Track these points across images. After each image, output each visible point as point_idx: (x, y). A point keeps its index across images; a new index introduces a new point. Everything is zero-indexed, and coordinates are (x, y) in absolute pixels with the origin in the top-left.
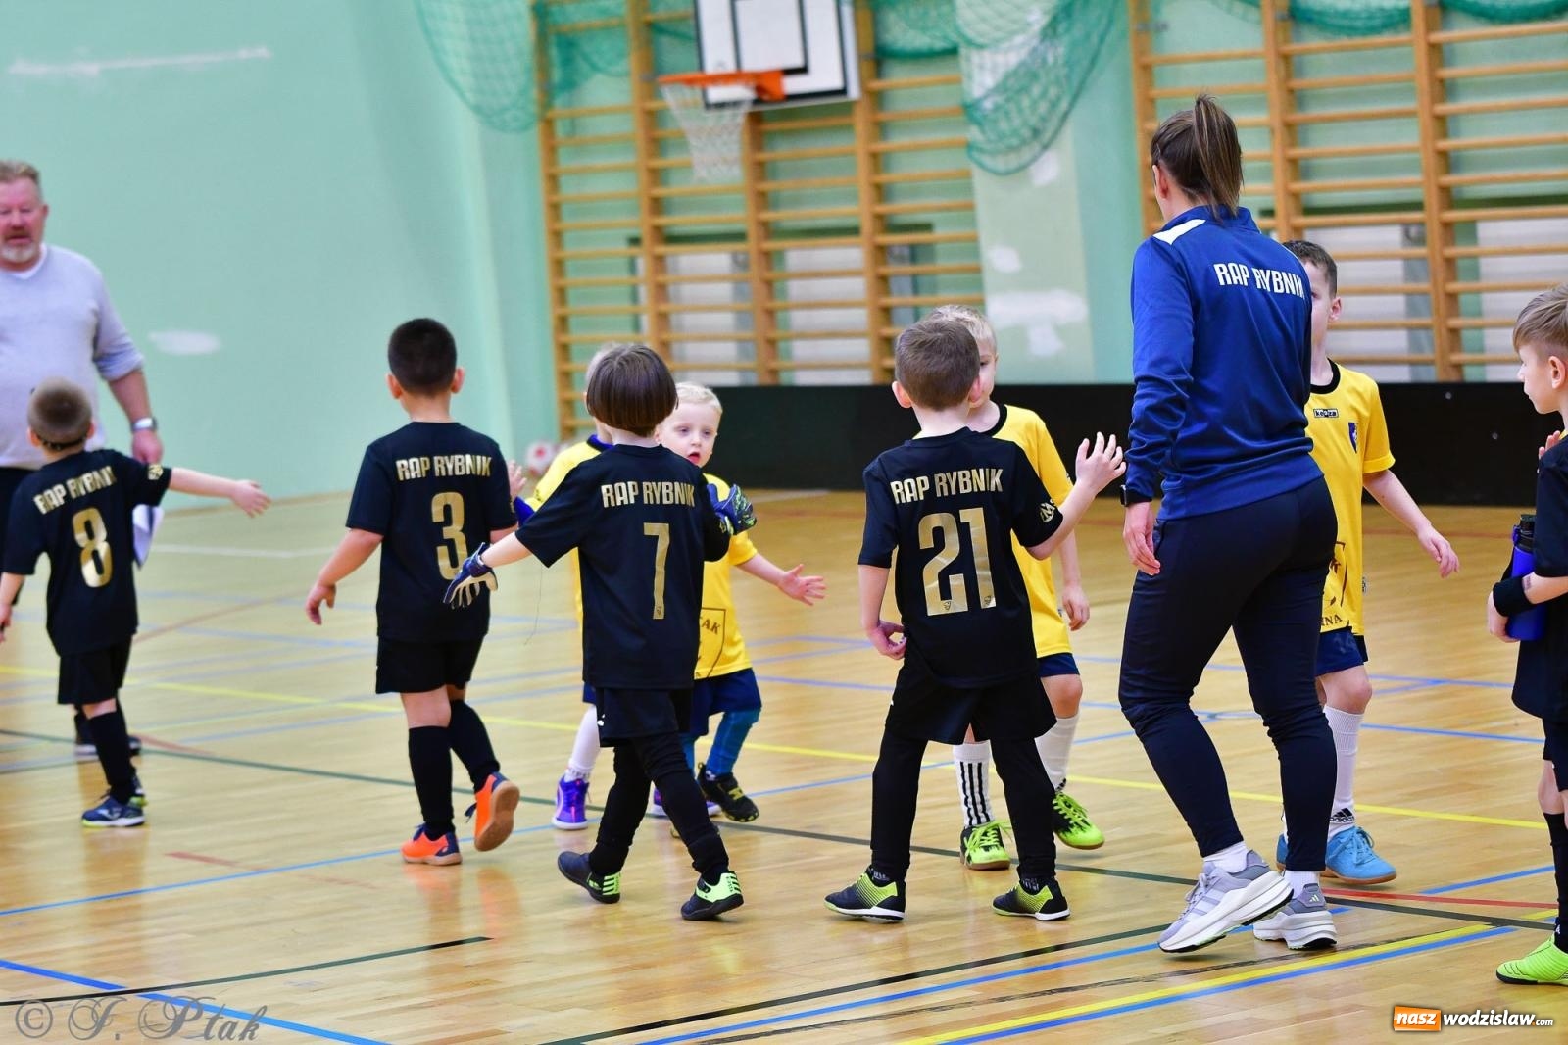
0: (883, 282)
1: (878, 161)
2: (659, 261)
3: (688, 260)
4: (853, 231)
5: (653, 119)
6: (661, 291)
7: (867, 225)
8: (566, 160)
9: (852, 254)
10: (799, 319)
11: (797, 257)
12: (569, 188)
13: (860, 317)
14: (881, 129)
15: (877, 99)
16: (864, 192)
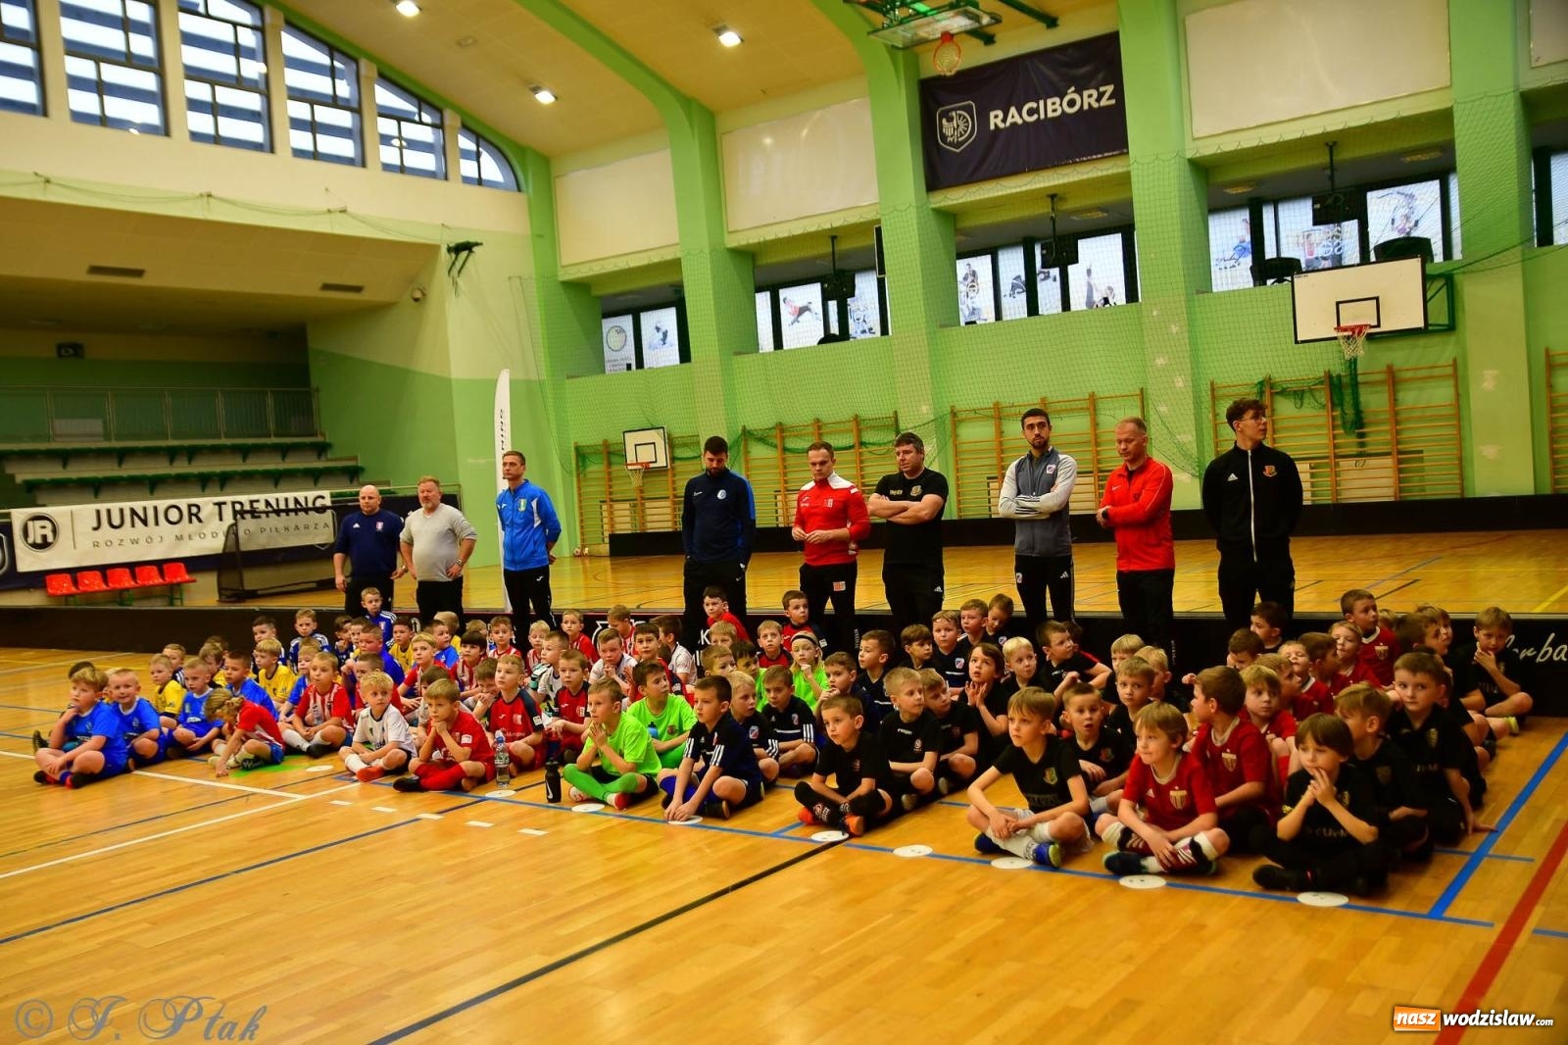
0: (675, 509)
1: (674, 482)
2: (611, 506)
3: (617, 506)
4: (668, 498)
5: (609, 473)
6: (611, 513)
7: (671, 497)
8: (583, 483)
9: (668, 503)
10: (649, 518)
11: (648, 504)
12: (583, 490)
13: (669, 517)
14: (674, 475)
15: (673, 468)
16: (671, 489)
